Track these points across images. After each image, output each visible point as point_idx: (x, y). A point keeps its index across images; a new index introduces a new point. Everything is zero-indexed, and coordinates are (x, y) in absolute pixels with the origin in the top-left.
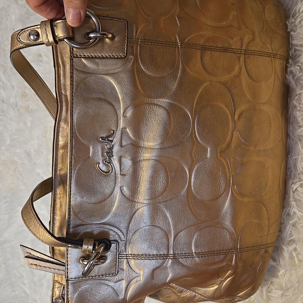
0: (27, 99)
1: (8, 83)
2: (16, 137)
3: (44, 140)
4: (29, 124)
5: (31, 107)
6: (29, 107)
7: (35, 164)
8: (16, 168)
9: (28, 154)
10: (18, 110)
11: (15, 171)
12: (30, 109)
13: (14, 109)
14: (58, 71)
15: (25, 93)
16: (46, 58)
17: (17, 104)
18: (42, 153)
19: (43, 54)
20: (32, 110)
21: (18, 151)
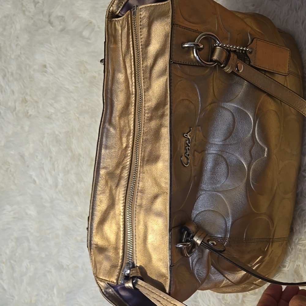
0: (26, 104)
1: (7, 87)
2: (12, 139)
3: (41, 144)
4: (27, 128)
5: (30, 112)
6: (28, 113)
7: (28, 166)
8: (8, 168)
9: (22, 157)
10: (16, 114)
11: (7, 171)
12: (29, 114)
13: (12, 113)
14: (107, 76)
15: (25, 99)
16: (51, 70)
17: (15, 108)
18: (37, 156)
19: (48, 65)
20: (30, 115)
21: (12, 152)
